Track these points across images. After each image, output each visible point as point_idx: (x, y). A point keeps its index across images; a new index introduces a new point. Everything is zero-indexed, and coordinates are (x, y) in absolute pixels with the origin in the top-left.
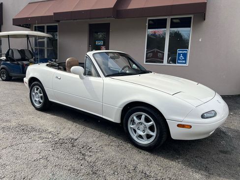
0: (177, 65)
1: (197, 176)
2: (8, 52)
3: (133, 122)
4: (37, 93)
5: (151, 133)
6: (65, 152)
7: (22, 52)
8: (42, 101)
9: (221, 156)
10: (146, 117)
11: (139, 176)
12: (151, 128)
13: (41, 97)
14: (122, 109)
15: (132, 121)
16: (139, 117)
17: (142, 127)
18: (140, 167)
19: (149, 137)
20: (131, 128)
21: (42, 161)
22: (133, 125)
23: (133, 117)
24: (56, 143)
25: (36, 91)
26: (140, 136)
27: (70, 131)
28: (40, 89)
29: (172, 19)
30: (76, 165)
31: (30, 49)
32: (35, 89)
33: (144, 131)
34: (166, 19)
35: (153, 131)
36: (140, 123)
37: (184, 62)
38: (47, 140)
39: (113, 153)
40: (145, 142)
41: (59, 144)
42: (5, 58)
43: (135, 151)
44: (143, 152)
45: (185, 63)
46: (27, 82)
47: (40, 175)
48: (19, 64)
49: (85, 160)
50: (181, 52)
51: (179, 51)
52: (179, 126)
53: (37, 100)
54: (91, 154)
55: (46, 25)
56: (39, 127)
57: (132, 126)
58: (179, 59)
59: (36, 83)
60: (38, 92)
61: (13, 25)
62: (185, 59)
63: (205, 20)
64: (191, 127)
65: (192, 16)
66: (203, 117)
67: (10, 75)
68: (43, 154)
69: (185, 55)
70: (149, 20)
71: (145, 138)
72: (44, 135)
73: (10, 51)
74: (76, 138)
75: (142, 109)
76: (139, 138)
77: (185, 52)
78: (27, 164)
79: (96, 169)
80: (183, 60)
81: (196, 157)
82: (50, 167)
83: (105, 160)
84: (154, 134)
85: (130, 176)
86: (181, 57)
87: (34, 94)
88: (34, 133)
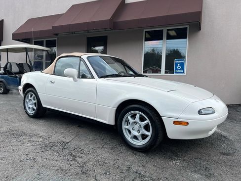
0: (175, 74)
1: (196, 176)
2: (6, 65)
3: (128, 122)
4: (31, 100)
5: (147, 133)
6: (55, 153)
7: (20, 66)
8: (35, 108)
9: (223, 157)
10: (141, 115)
11: (133, 176)
12: (147, 128)
13: (35, 104)
14: (115, 109)
15: (126, 121)
16: (134, 116)
17: (137, 127)
18: (135, 168)
19: (144, 137)
20: (126, 129)
21: (29, 162)
22: (127, 125)
23: (127, 117)
24: (46, 146)
25: (30, 98)
26: (135, 137)
27: (62, 136)
28: (34, 95)
29: (168, 30)
30: (65, 165)
31: (28, 63)
32: (29, 95)
33: (139, 131)
34: (163, 30)
35: (148, 131)
36: (135, 122)
37: (181, 71)
38: (37, 143)
39: (106, 155)
40: (140, 143)
41: (49, 146)
42: (3, 71)
43: (130, 153)
44: (138, 154)
45: (183, 73)
46: (22, 90)
47: (24, 175)
48: (16, 77)
49: (75, 161)
50: (178, 62)
51: (176, 61)
52: (175, 123)
53: (31, 106)
54: (82, 155)
55: (45, 40)
56: (30, 132)
57: (126, 127)
58: (177, 69)
59: (30, 89)
60: (32, 98)
61: (13, 39)
62: (183, 69)
63: (200, 30)
64: (187, 124)
65: (188, 26)
66: (200, 112)
67: (7, 88)
68: (30, 155)
69: (182, 65)
70: (146, 32)
71: (140, 138)
72: (34, 139)
73: (9, 64)
74: (67, 141)
75: (136, 107)
76: (134, 140)
77: (182, 61)
78: (13, 165)
79: (86, 169)
80: (180, 69)
81: (196, 158)
82: (36, 167)
83: (96, 161)
84: (149, 134)
85: (122, 176)
86: (179, 66)
87: (27, 101)
88: (24, 137)
